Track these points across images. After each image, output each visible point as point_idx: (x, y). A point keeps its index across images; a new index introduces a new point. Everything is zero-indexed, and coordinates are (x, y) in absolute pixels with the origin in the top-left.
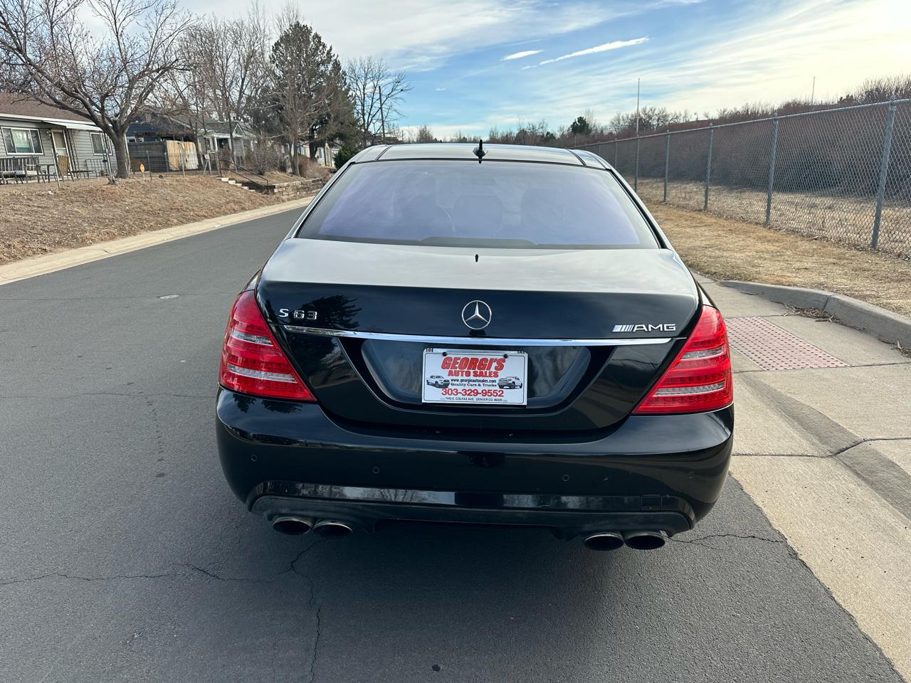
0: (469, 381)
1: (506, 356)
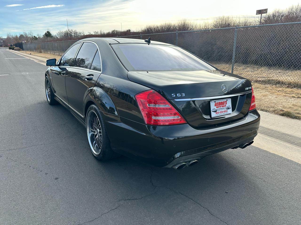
0: (221, 109)
1: (227, 100)
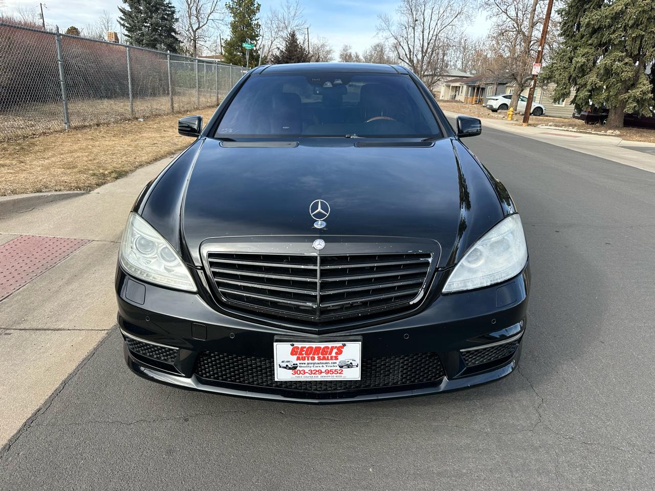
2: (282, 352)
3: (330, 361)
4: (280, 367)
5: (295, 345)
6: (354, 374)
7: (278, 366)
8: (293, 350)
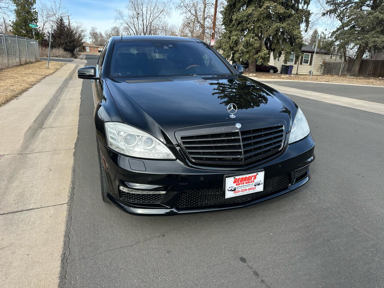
2: (230, 182)
3: (251, 184)
4: (228, 191)
5: (236, 178)
6: (260, 188)
7: (227, 190)
8: (235, 180)
